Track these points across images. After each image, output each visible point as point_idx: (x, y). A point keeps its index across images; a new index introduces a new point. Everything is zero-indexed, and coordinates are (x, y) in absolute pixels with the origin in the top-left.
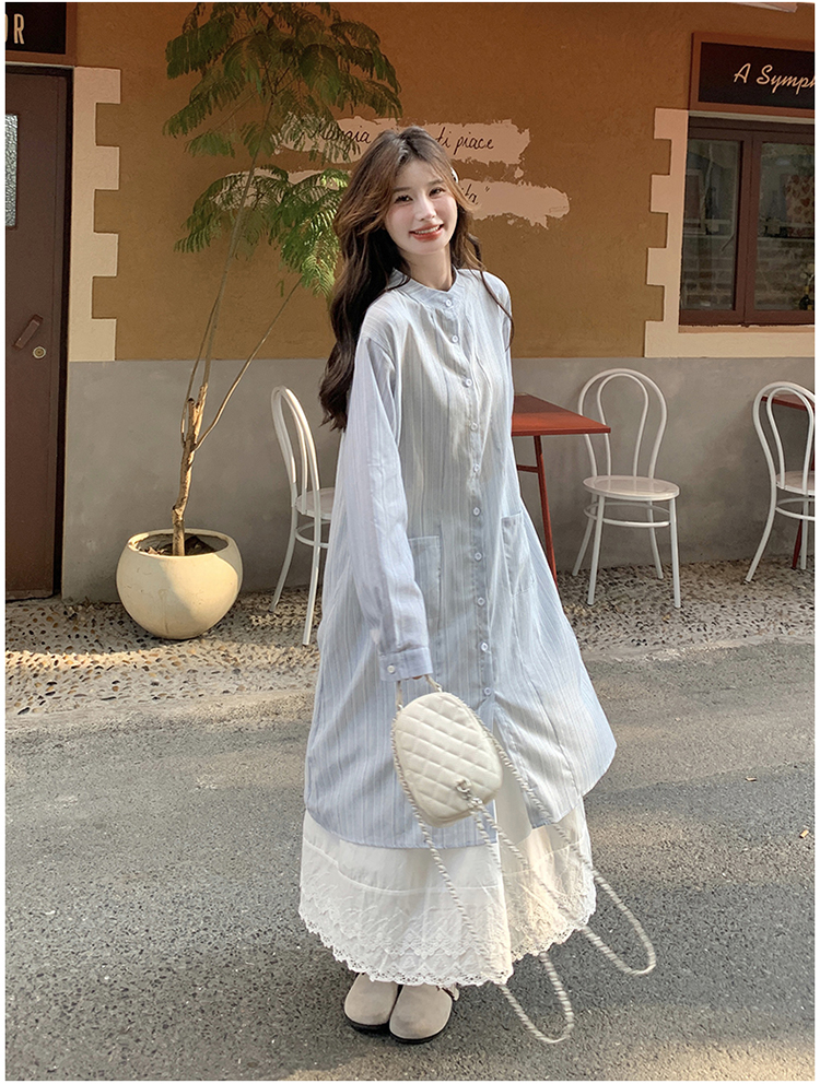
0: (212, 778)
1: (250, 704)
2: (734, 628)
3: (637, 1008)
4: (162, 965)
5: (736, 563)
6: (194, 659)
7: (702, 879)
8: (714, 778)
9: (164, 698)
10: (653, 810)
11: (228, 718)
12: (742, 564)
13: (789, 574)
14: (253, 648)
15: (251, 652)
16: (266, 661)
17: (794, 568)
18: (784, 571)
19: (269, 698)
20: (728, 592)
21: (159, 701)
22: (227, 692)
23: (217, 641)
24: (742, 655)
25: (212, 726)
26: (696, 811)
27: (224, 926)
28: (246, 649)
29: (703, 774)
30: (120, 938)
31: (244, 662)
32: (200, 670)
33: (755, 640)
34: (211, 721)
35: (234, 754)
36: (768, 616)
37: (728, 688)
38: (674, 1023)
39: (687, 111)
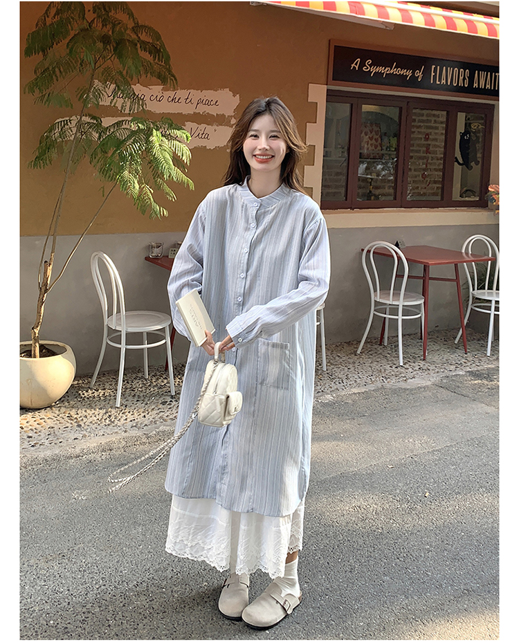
0: (81, 493)
1: (92, 445)
2: (358, 380)
3: (366, 602)
4: (84, 610)
5: (349, 343)
6: (50, 420)
7: (380, 526)
8: (370, 468)
9: (38, 446)
10: (343, 489)
11: (81, 455)
12: (352, 344)
13: (379, 349)
14: (86, 411)
15: (85, 413)
16: (95, 419)
17: (380, 345)
18: (376, 346)
19: (103, 441)
20: (349, 360)
21: (35, 448)
22: (77, 439)
23: (62, 408)
24: (366, 396)
25: (73, 461)
26: (367, 487)
27: (115, 582)
28: (82, 412)
29: (364, 466)
30: (53, 597)
31: (82, 420)
32: (56, 427)
33: (371, 387)
34: (71, 457)
35: (91, 476)
36: (375, 373)
37: (364, 416)
38: (388, 608)
39: (326, 86)
